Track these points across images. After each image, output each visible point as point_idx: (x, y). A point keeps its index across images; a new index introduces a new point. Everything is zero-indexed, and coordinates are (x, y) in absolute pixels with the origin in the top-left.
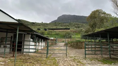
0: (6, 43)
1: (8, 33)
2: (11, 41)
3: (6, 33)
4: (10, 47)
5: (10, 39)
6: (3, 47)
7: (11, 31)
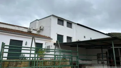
0: (103, 59)
1: (103, 49)
2: (107, 57)
3: (101, 49)
4: (107, 63)
5: (105, 55)
6: (101, 63)
7: (105, 47)
